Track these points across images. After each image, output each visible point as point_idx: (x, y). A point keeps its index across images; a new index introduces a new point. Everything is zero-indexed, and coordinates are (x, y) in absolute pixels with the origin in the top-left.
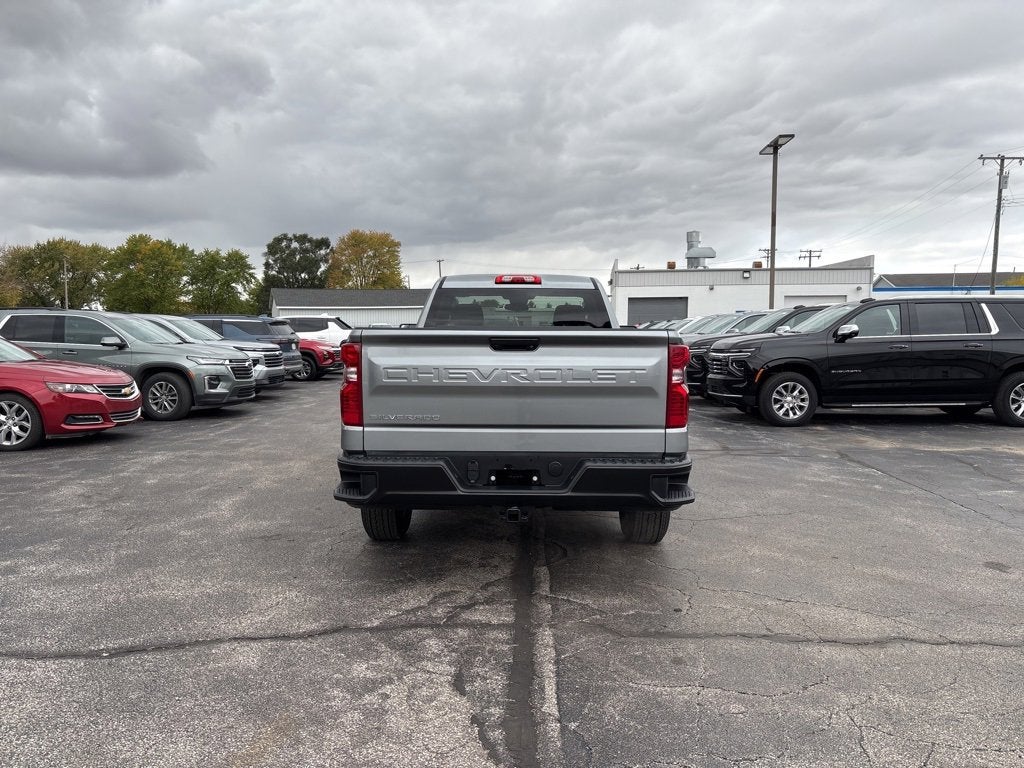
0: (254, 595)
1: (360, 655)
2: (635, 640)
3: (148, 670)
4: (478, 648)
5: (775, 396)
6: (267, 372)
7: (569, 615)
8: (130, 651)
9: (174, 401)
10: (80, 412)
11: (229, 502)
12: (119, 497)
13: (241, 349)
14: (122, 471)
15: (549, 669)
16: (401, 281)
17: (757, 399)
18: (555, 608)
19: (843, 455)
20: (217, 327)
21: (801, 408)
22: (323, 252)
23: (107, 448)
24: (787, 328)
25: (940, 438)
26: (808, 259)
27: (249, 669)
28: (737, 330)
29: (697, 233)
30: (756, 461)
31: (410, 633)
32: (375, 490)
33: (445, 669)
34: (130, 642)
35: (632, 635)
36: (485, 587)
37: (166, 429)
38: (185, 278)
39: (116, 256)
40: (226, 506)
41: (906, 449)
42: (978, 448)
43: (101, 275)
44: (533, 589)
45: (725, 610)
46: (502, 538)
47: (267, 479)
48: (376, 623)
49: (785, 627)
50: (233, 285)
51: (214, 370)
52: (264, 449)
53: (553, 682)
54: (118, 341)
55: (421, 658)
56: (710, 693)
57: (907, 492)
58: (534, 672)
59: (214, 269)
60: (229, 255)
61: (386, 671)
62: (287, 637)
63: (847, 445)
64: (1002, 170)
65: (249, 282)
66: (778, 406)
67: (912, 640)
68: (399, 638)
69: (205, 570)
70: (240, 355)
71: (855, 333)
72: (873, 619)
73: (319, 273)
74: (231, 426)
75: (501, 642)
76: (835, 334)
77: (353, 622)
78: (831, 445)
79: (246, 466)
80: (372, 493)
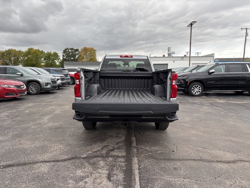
0: (50, 147)
1: (79, 167)
2: (162, 161)
3: (13, 173)
4: (115, 164)
5: (193, 88)
6: (61, 82)
7: (142, 153)
8: (10, 166)
9: (36, 90)
10: (9, 92)
11: (47, 117)
12: (17, 116)
13: (54, 76)
14: (19, 109)
15: (136, 172)
16: (96, 60)
17: (188, 89)
18: (138, 151)
19: (212, 104)
20: (48, 71)
21: (199, 92)
22: (77, 52)
23: (17, 102)
24: (195, 71)
25: (236, 99)
26: (197, 54)
27: (45, 173)
28: (182, 72)
29: (170, 48)
30: (189, 106)
31: (95, 159)
32: (85, 116)
33: (105, 172)
34: (10, 163)
35: (161, 159)
36: (117, 144)
37: (34, 97)
38: (43, 59)
39: (25, 53)
40: (46, 119)
41: (227, 102)
42: (246, 102)
43: (22, 58)
44: (131, 145)
45: (187, 151)
46: (122, 128)
47: (58, 111)
48: (85, 156)
49: (206, 157)
50: (55, 61)
51: (47, 81)
52: (59, 102)
53: (138, 176)
54: (21, 74)
55: (98, 168)
56: (186, 181)
57: (231, 114)
58: (132, 172)
59: (50, 57)
60: (54, 53)
61: (87, 173)
62: (58, 161)
63: (212, 101)
64: (246, 32)
65: (59, 60)
66: (193, 91)
67: (243, 161)
68: (92, 161)
69: (37, 138)
70: (54, 78)
71: (214, 72)
72: (231, 154)
73: (76, 58)
74: (51, 96)
75: (121, 162)
76: (208, 72)
77: (78, 156)
78: (208, 101)
79: (53, 107)
80: (83, 118)
